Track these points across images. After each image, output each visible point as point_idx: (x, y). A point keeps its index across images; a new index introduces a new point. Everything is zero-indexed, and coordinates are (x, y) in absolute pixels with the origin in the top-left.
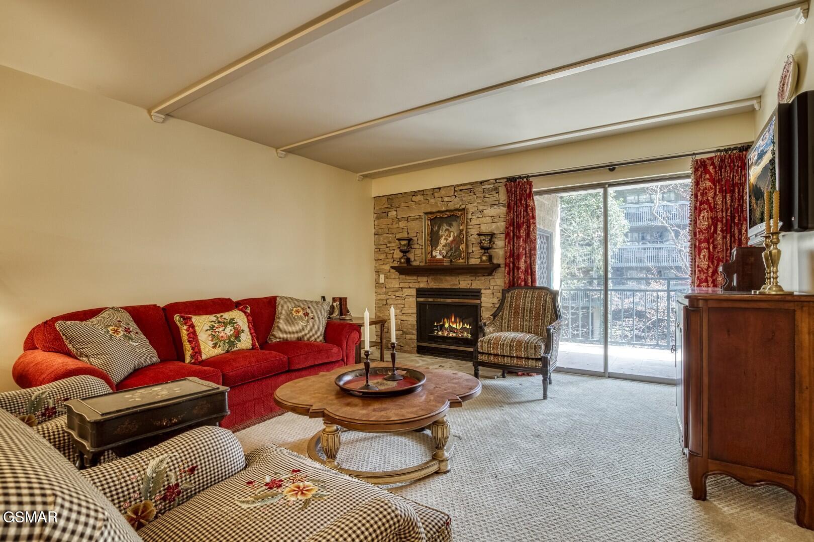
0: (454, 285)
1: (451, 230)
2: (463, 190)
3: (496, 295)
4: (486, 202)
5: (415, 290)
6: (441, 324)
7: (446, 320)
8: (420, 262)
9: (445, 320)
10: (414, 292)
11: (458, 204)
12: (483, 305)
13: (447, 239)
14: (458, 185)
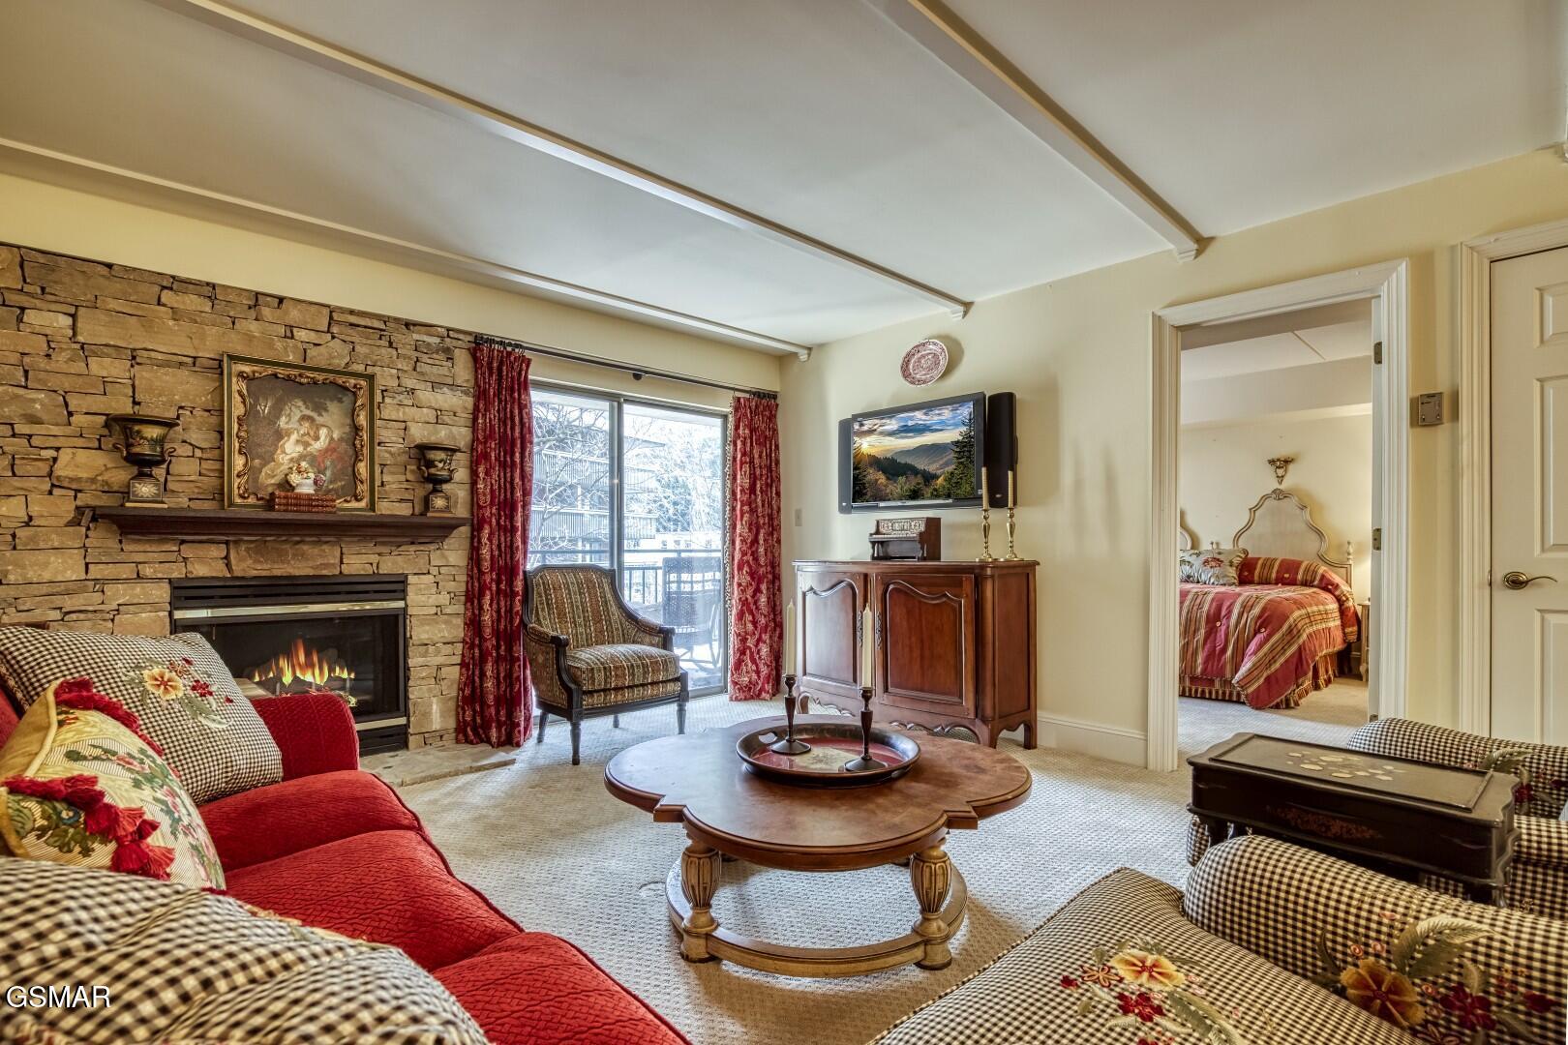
0: (326, 566)
1: (319, 420)
2: (358, 326)
3: (444, 587)
4: (422, 374)
5: (166, 586)
6: (271, 675)
7: (283, 663)
8: (190, 499)
9: (281, 662)
10: (162, 593)
11: (342, 357)
12: (410, 611)
13: (306, 445)
14: (343, 311)
